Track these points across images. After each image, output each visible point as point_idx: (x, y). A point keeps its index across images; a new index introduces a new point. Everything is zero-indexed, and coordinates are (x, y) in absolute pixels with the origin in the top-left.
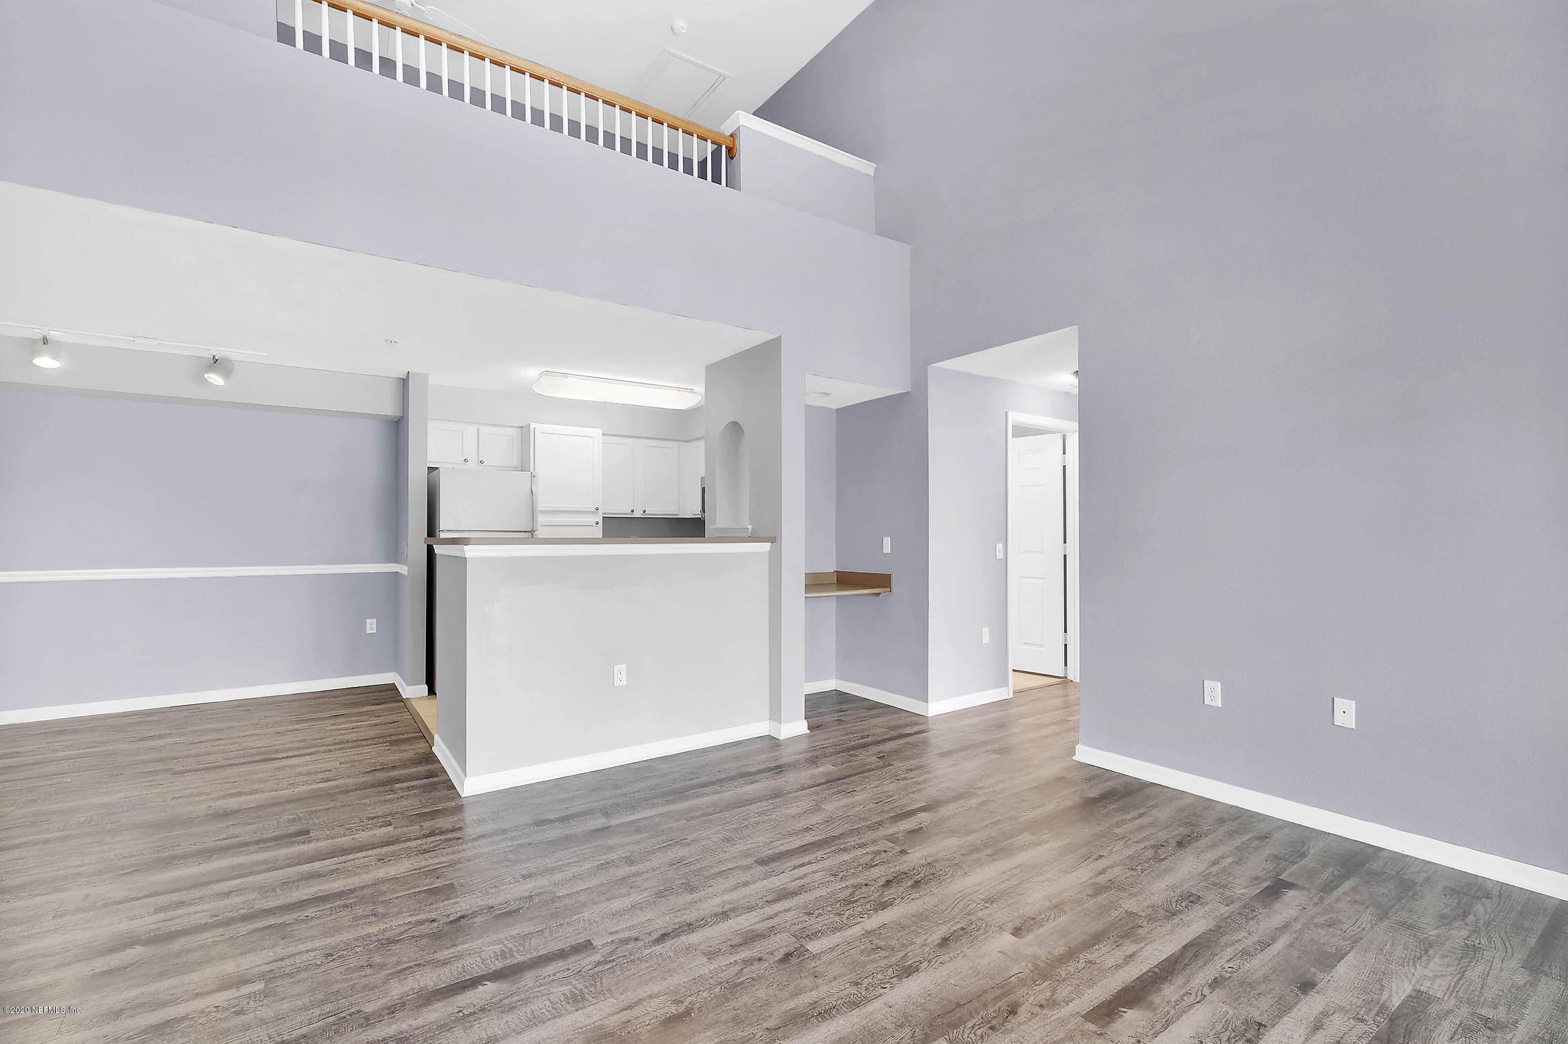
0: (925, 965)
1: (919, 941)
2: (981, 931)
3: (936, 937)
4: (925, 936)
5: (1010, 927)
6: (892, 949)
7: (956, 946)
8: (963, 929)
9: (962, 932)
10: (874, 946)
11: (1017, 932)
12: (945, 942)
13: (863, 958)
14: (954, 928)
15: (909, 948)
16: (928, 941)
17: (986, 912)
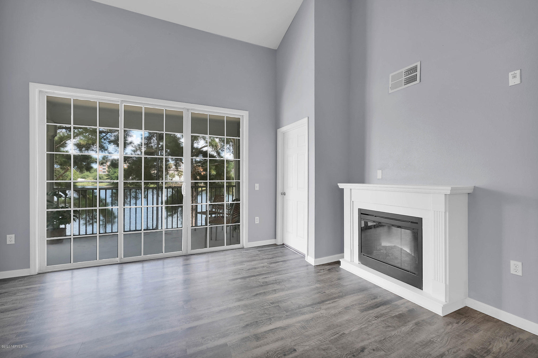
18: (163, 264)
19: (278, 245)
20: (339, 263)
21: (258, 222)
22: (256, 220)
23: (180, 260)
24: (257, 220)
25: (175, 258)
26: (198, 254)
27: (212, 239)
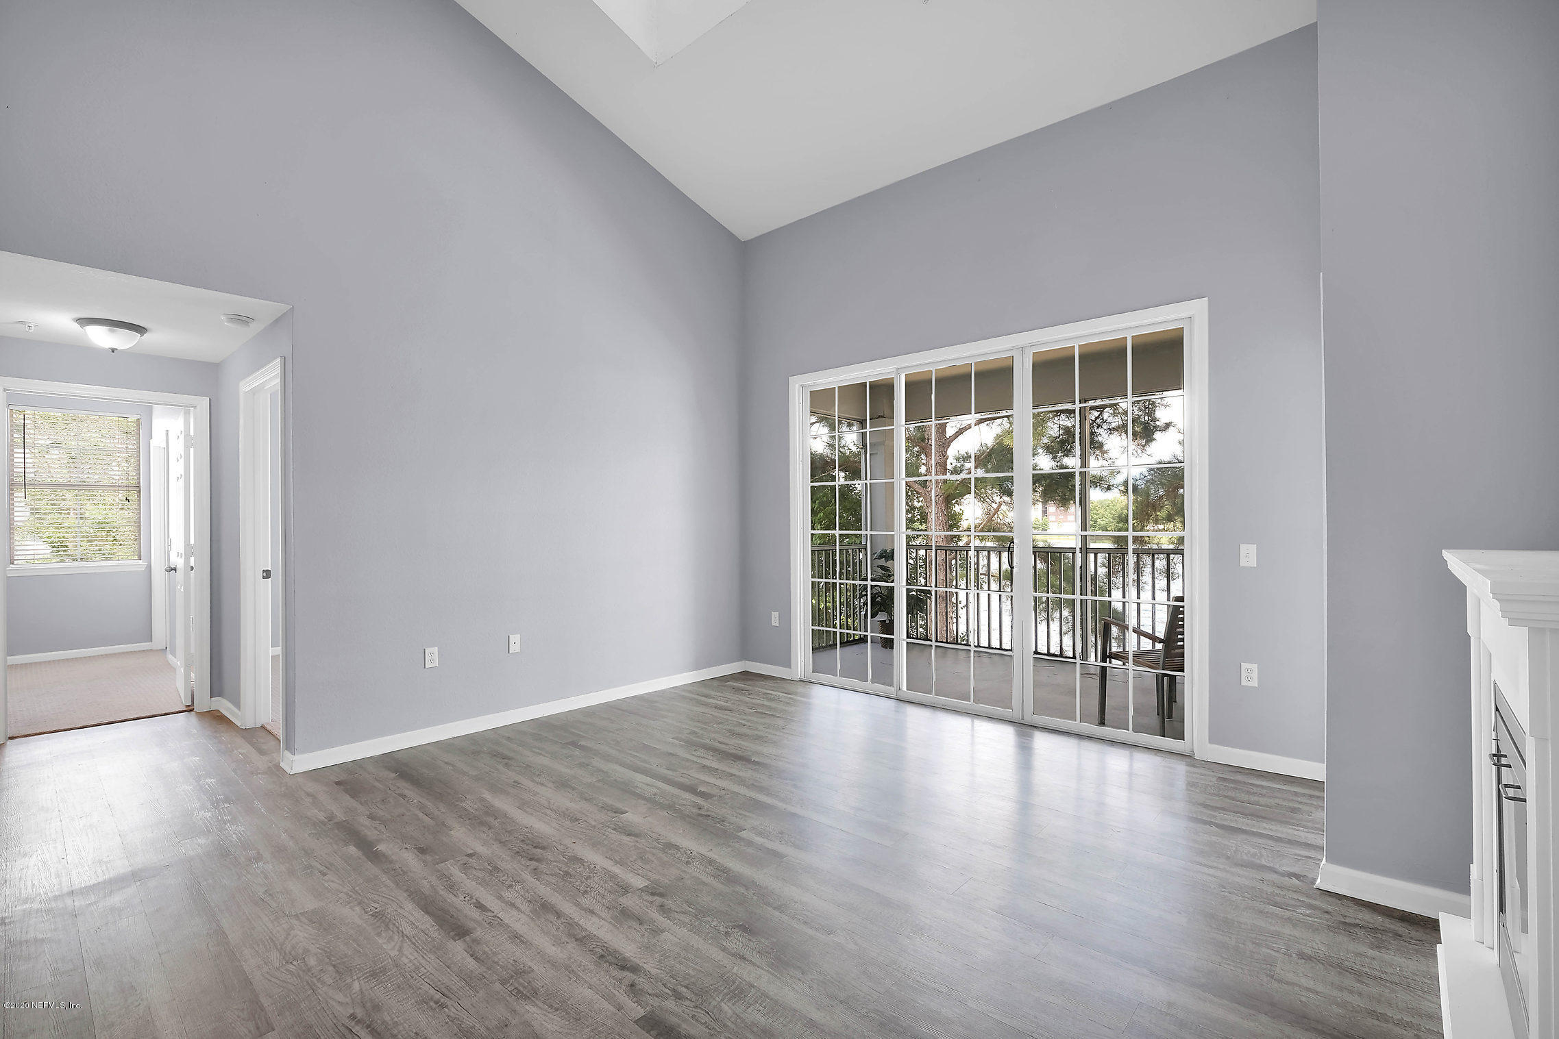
21: (1254, 683)
22: (1245, 674)
24: (1250, 675)
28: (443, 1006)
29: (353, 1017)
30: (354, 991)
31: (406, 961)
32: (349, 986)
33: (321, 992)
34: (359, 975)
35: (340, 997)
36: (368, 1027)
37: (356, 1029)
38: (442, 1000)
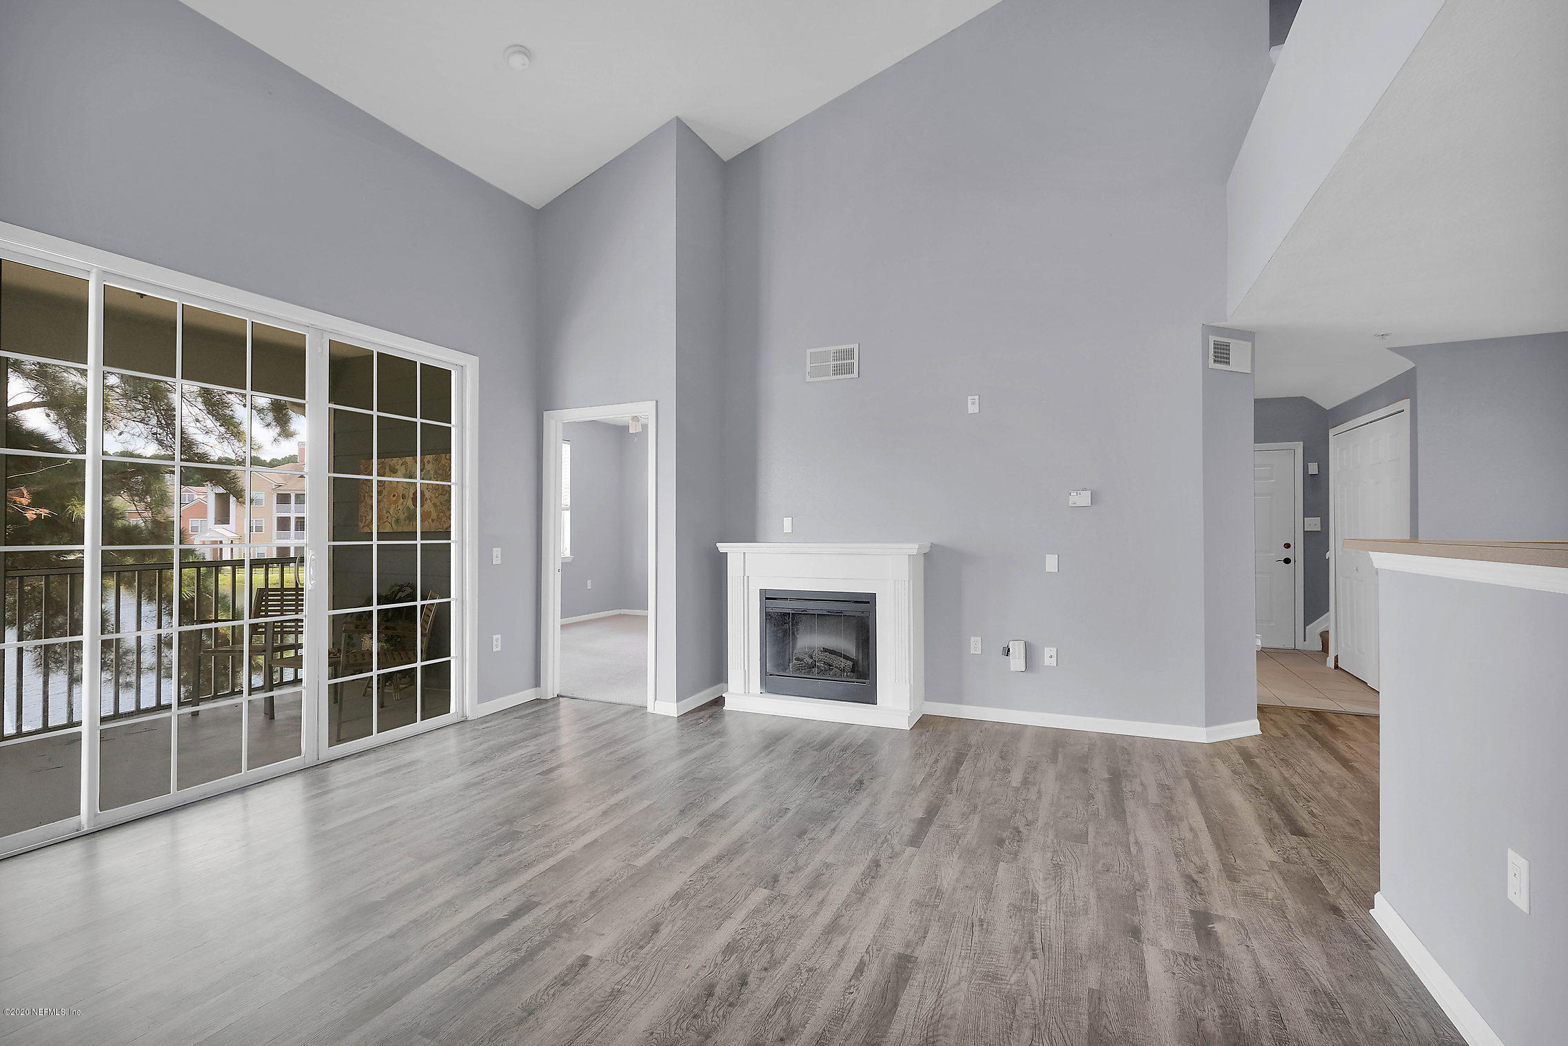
0: (667, 905)
1: (679, 923)
2: (622, 950)
3: (665, 931)
4: (675, 928)
5: (592, 964)
6: (699, 909)
7: (644, 929)
8: (642, 948)
9: (641, 943)
10: (716, 907)
11: (584, 961)
12: (656, 929)
13: (718, 895)
14: (650, 945)
15: (685, 913)
16: (671, 925)
17: (618, 977)
18: (245, 806)
19: (546, 701)
20: (719, 701)
21: (499, 649)
22: (495, 643)
23: (296, 784)
24: (497, 642)
25: (290, 777)
26: (354, 756)
27: (385, 705)
28: (981, 921)
29: (1034, 957)
30: (1019, 975)
31: (964, 970)
32: (1018, 982)
33: (1040, 994)
34: (1004, 986)
35: (1031, 979)
36: (1031, 942)
37: (1039, 946)
38: (977, 924)
